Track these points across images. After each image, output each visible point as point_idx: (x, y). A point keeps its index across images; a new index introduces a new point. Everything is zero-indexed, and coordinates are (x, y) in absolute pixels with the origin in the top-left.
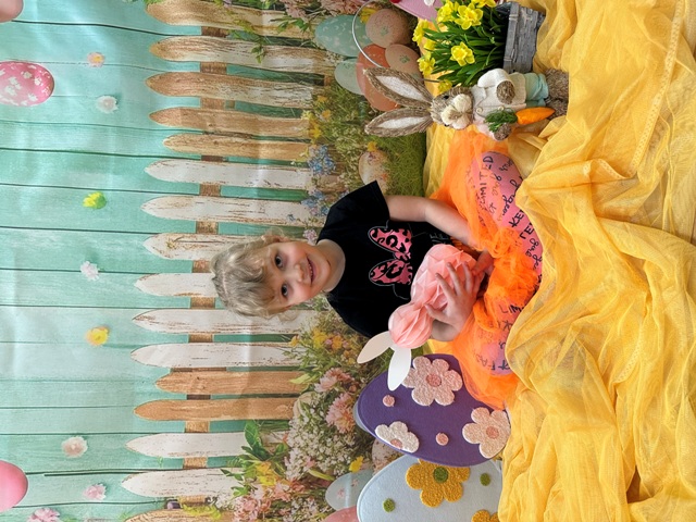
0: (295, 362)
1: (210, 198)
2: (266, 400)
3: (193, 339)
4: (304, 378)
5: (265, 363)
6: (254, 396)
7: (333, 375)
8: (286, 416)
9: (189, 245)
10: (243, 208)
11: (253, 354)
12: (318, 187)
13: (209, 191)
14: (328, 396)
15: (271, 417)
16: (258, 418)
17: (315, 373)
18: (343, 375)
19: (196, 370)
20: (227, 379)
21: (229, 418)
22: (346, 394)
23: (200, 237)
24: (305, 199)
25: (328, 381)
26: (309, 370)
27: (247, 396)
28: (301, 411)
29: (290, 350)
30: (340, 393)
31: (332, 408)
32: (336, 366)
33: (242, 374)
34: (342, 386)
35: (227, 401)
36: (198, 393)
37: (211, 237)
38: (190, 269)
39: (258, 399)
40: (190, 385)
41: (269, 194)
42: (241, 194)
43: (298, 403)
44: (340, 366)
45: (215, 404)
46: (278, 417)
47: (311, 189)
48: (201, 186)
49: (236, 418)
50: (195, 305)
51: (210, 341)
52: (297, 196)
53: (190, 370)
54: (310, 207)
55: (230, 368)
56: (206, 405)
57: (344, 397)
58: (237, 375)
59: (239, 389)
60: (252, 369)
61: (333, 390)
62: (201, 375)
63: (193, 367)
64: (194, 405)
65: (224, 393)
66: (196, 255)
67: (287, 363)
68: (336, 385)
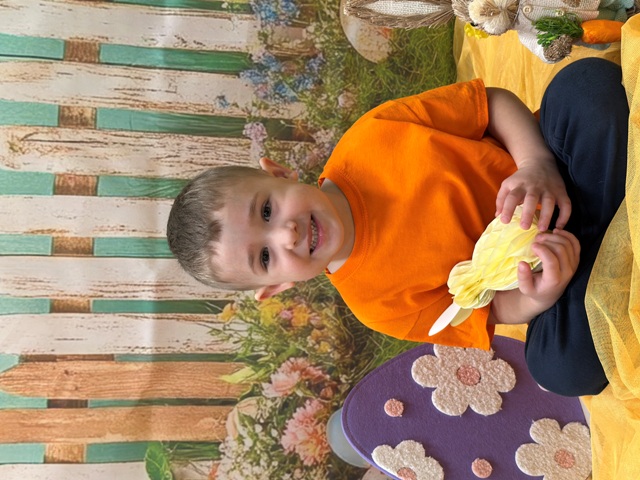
0: (229, 346)
1: (82, 66)
2: (181, 409)
3: (57, 307)
4: (244, 374)
5: (179, 348)
6: (162, 402)
7: (294, 369)
8: (214, 436)
9: (47, 146)
10: (140, 84)
11: (158, 333)
12: (269, 47)
13: (80, 52)
14: (285, 405)
15: (189, 437)
16: (167, 438)
17: (262, 366)
18: (311, 369)
19: (64, 358)
20: (116, 374)
21: (118, 438)
22: (316, 402)
23: (66, 133)
24: (247, 68)
25: (284, 380)
26: (253, 360)
27: (150, 402)
28: (240, 428)
29: (220, 327)
30: (305, 399)
31: (291, 424)
32: (299, 354)
33: (141, 366)
34: (309, 387)
35: (116, 410)
36: (66, 396)
37: (84, 134)
38: (51, 188)
39: (167, 408)
40: (53, 384)
41: (184, 59)
42: (135, 59)
43: (234, 415)
44: (304, 355)
45: (96, 415)
46: (202, 437)
47: (258, 52)
48: (67, 44)
49: (130, 438)
50: (60, 249)
51: (85, 310)
52: (232, 63)
53: (53, 359)
54: (256, 84)
55: (120, 356)
56: (80, 417)
57: (312, 407)
58: (132, 367)
59: (134, 389)
60: (158, 358)
61: (294, 394)
62: (72, 367)
63: (57, 353)
64: (60, 417)
65: (110, 397)
66: (60, 164)
67: (217, 349)
68: (298, 386)
